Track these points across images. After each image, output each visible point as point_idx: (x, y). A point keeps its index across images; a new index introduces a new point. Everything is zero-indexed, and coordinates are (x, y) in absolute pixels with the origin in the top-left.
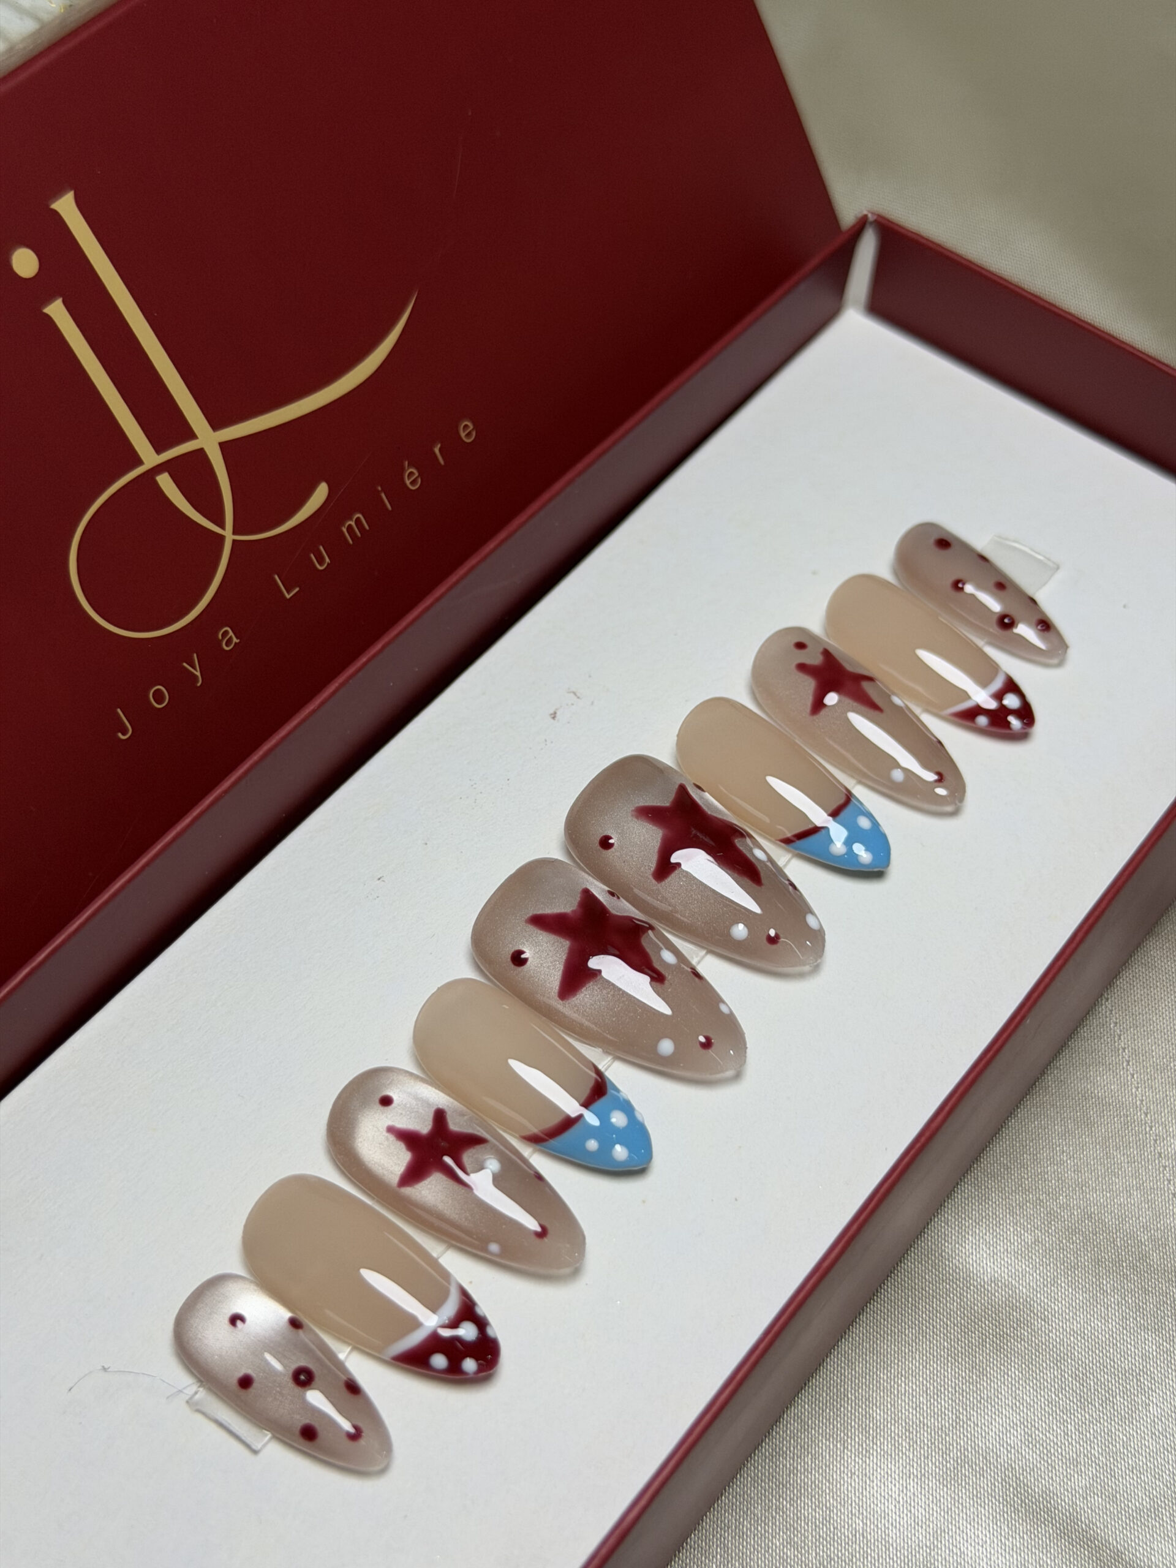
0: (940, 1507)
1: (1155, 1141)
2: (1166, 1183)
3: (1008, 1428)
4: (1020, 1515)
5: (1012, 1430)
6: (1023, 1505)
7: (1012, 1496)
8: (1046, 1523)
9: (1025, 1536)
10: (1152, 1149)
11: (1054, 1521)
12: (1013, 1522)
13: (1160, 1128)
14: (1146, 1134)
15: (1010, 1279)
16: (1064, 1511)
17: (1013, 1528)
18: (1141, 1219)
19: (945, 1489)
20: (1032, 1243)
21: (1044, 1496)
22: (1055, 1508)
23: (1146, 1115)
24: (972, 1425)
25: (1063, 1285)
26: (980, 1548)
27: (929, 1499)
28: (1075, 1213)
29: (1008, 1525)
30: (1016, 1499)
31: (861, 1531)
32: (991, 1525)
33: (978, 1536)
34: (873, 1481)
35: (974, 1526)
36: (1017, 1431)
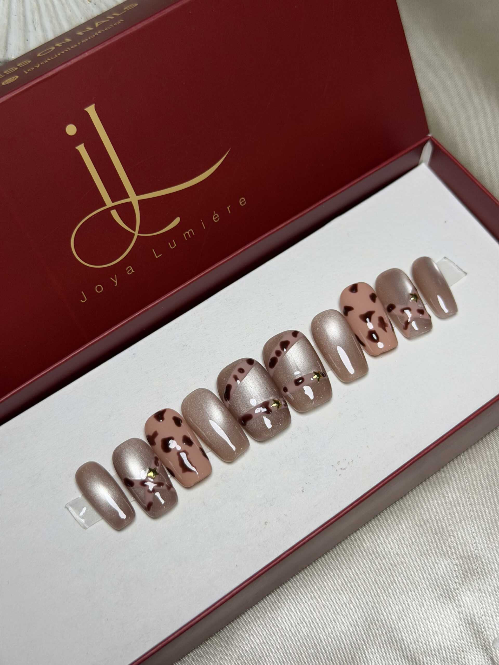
0: (361, 638)
1: (470, 505)
2: (470, 522)
3: (392, 612)
4: (390, 645)
5: (393, 613)
6: (392, 642)
7: (388, 638)
8: (399, 650)
9: (390, 654)
10: (468, 508)
11: (402, 650)
12: (387, 648)
13: (473, 500)
14: (467, 501)
15: (403, 555)
16: (406, 646)
17: (386, 650)
18: (458, 535)
19: (364, 632)
20: (414, 541)
21: (400, 639)
22: (403, 645)
23: (468, 493)
24: (378, 609)
25: (423, 559)
26: (373, 656)
27: (357, 634)
28: (433, 531)
29: (385, 649)
30: (389, 639)
31: (330, 643)
32: (378, 648)
33: (373, 651)
34: (338, 625)
35: (372, 647)
36: (395, 614)
